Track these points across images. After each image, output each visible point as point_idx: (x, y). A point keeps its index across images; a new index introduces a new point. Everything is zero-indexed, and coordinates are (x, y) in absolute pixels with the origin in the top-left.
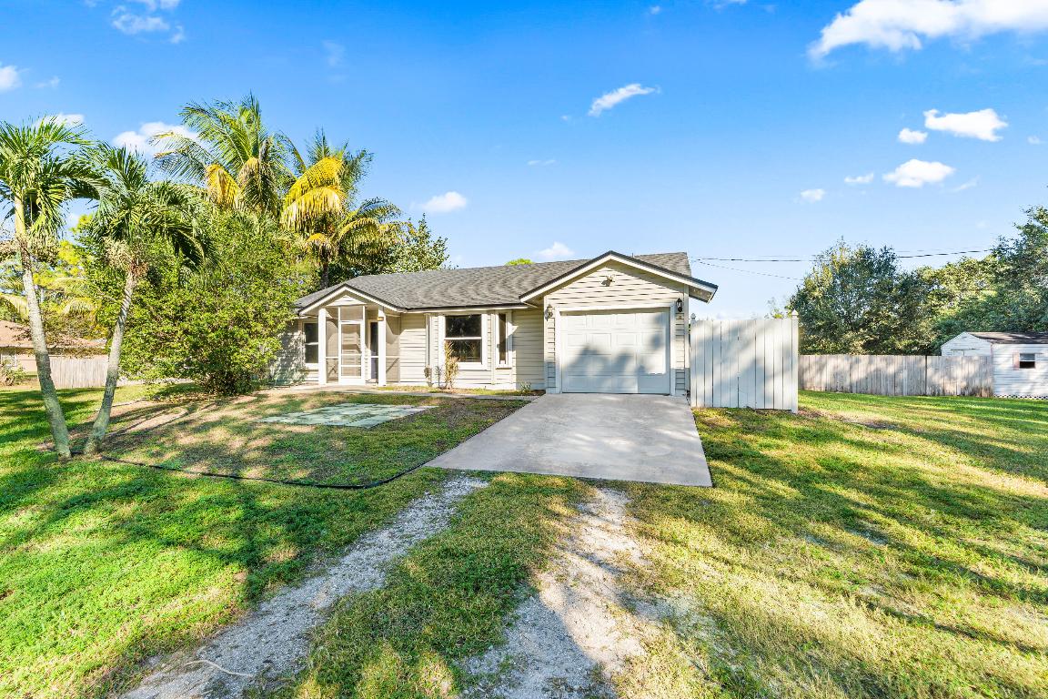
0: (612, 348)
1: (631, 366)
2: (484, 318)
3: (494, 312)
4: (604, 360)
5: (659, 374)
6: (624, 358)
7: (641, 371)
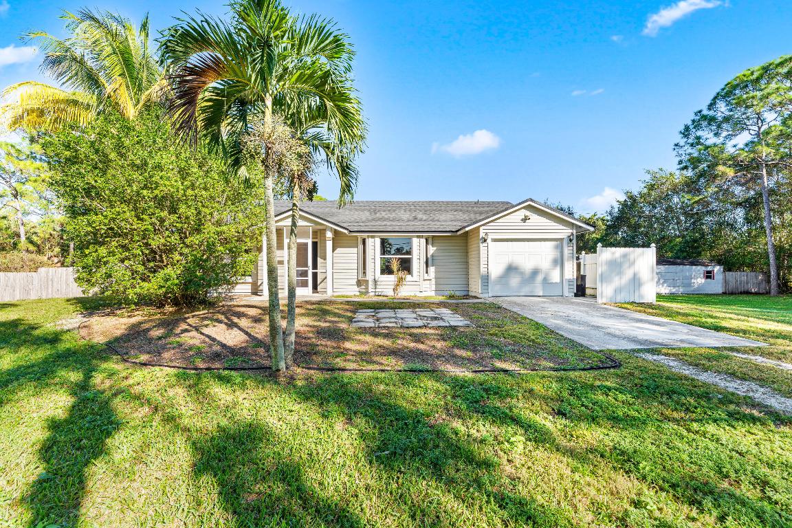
0: (527, 265)
1: (540, 278)
2: (415, 241)
3: (422, 237)
4: (522, 273)
5: (556, 283)
6: (535, 272)
7: (546, 281)
